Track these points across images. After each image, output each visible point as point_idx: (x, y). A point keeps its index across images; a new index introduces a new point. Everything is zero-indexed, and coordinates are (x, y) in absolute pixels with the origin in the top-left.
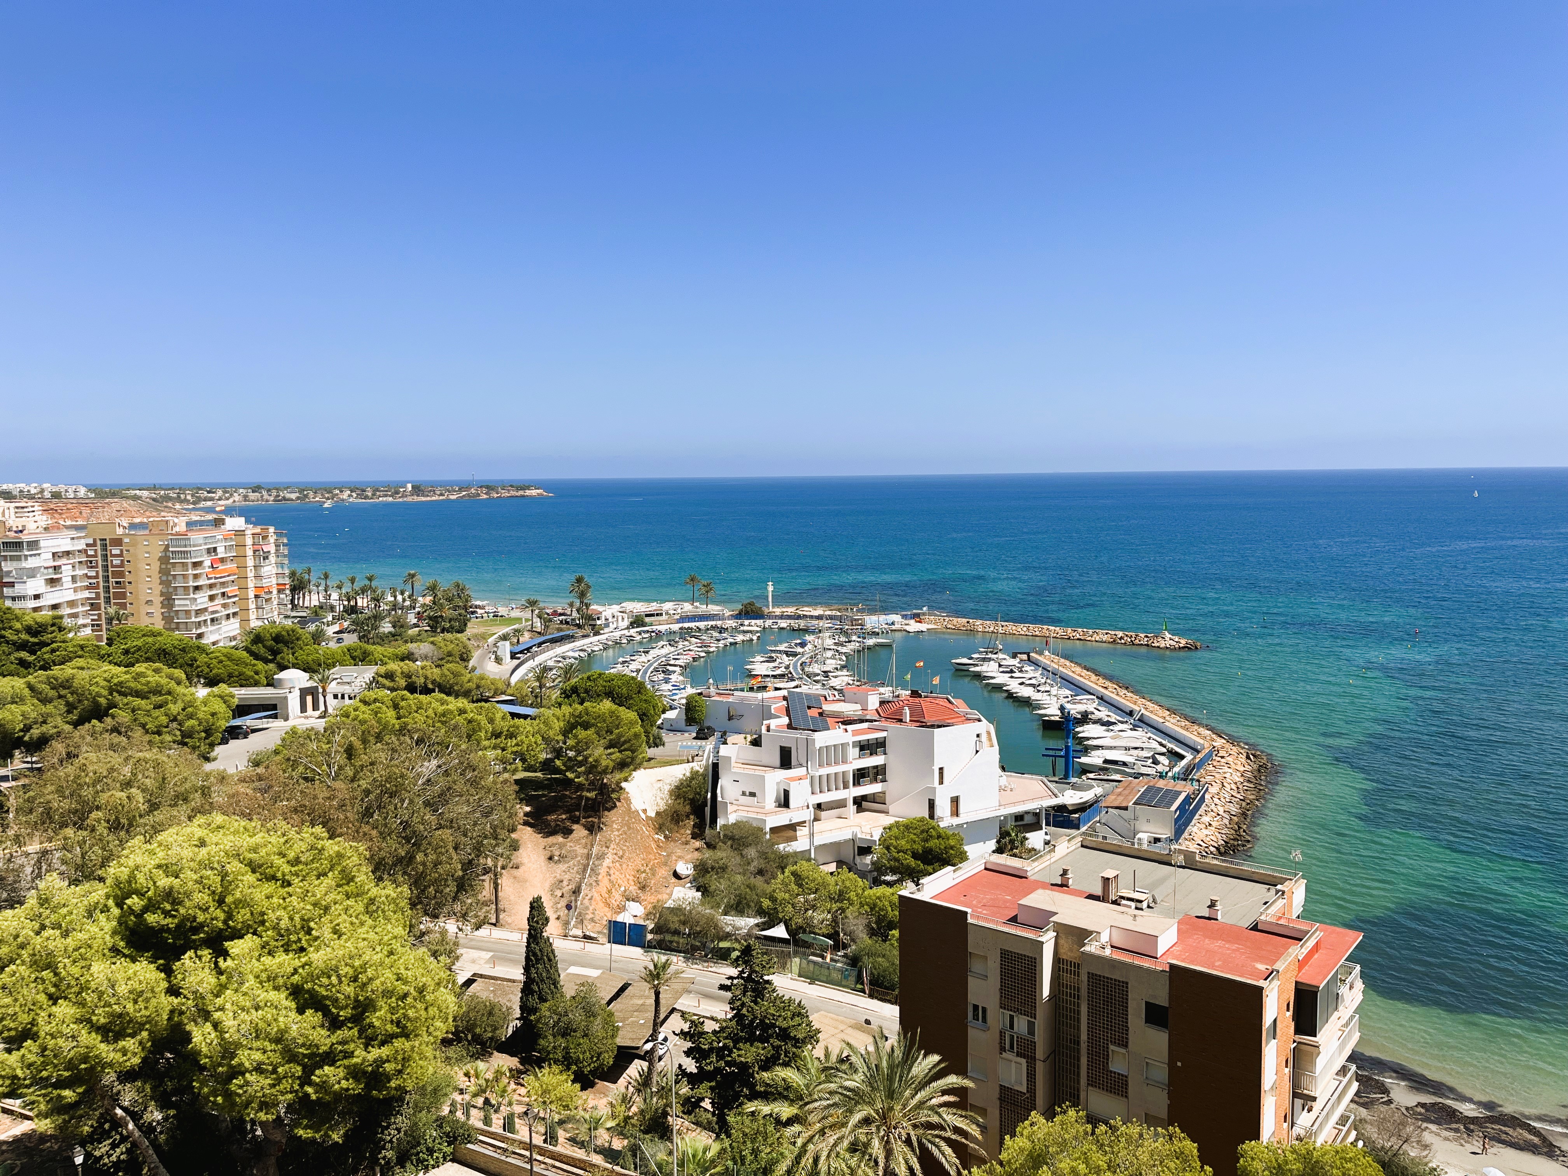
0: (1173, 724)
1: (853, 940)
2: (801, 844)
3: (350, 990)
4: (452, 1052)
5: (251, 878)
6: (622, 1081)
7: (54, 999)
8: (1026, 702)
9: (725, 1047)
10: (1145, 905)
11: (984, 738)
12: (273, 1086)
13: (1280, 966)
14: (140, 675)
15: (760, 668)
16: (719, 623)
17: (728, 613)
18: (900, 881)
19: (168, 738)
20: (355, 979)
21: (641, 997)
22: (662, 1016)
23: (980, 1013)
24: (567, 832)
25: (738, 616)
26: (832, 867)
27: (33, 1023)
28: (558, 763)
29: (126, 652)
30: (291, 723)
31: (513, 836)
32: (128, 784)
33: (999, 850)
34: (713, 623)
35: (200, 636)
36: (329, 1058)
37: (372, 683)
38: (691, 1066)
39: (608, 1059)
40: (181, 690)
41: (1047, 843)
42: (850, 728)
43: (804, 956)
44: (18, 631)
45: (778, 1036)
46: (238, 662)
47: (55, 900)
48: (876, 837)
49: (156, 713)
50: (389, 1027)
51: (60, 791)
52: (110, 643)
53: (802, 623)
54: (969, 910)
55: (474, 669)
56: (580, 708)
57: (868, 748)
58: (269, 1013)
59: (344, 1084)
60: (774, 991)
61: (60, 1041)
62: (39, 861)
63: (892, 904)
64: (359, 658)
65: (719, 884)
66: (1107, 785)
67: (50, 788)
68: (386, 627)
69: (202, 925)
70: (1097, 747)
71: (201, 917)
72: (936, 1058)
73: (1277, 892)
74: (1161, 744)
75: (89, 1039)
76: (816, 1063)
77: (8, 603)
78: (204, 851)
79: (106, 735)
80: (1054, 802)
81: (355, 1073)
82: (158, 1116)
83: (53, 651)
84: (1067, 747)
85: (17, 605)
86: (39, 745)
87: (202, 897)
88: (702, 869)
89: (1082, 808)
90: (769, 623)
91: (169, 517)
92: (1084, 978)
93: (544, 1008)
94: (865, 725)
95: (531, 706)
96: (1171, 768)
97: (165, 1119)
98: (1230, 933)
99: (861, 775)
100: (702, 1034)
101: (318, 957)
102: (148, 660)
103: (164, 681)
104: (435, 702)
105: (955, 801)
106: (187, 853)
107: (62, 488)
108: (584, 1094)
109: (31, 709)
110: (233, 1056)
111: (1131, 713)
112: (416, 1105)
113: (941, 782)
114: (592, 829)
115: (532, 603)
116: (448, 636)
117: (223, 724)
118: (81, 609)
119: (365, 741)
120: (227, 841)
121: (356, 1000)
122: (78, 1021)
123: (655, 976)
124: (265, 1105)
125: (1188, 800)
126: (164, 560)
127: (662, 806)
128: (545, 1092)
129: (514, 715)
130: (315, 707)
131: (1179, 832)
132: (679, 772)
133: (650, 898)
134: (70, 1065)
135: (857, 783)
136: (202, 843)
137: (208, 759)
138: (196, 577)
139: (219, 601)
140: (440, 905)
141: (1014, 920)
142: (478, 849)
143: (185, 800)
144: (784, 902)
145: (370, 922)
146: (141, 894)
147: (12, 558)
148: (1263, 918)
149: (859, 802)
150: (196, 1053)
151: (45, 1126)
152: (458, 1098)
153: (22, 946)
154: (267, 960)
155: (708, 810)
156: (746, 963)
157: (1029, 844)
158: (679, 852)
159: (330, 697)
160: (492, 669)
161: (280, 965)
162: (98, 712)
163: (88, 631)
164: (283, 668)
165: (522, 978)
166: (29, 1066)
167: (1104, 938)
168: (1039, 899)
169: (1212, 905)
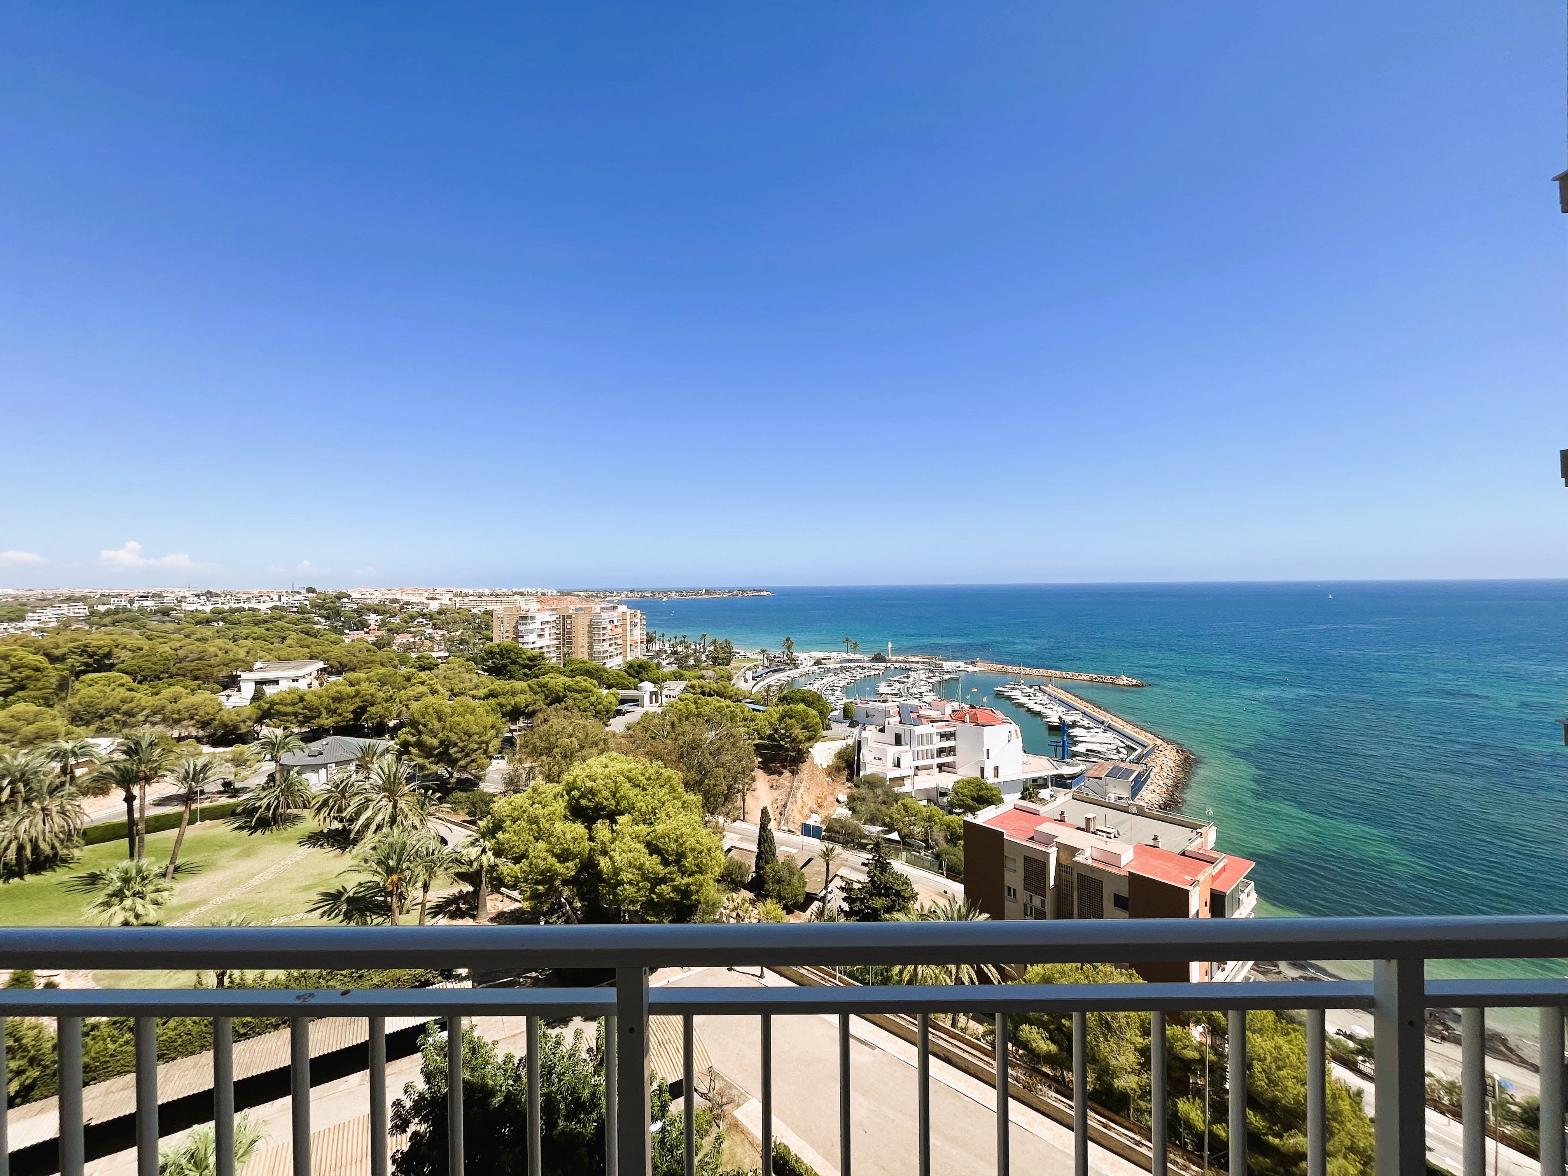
0: (1129, 730)
1: (937, 844)
2: (907, 788)
3: (674, 846)
4: (722, 886)
5: (628, 785)
6: (809, 912)
7: (537, 839)
8: (1038, 714)
9: (865, 898)
10: (1112, 835)
11: (1013, 733)
12: (636, 892)
13: (1201, 878)
14: (578, 682)
15: (883, 689)
16: (861, 664)
17: (866, 659)
18: (964, 813)
19: (589, 714)
20: (676, 841)
21: (819, 866)
22: (830, 878)
23: (1012, 892)
24: (780, 773)
25: (872, 661)
26: (925, 802)
27: (527, 851)
28: (776, 736)
29: (572, 671)
30: (645, 709)
31: (753, 773)
32: (570, 736)
33: (1023, 798)
34: (858, 664)
35: (604, 664)
36: (663, 880)
37: (685, 690)
38: (846, 907)
39: (801, 899)
40: (596, 690)
41: (1052, 796)
42: (935, 724)
43: (910, 851)
44: (524, 659)
45: (895, 895)
46: (622, 677)
47: (540, 790)
48: (950, 787)
49: (584, 701)
50: (693, 867)
51: (540, 738)
52: (564, 666)
53: (908, 665)
54: (1005, 831)
55: (734, 685)
56: (788, 707)
57: (946, 736)
58: (636, 854)
59: (672, 895)
60: (892, 868)
61: (539, 861)
62: (529, 772)
63: (959, 826)
64: (679, 677)
65: (861, 808)
66: (1089, 764)
67: (536, 736)
68: (691, 662)
69: (605, 807)
70: (1082, 742)
71: (605, 803)
72: (987, 915)
73: (1198, 833)
74: (1122, 742)
75: (552, 860)
76: (916, 912)
77: (520, 646)
78: (607, 770)
79: (562, 711)
80: (1056, 772)
81: (676, 889)
82: (579, 905)
83: (539, 669)
84: (1064, 741)
85: (525, 647)
86: (531, 715)
87: (606, 793)
88: (852, 799)
89: (1073, 777)
90: (889, 665)
91: (592, 604)
92: (1075, 876)
93: (768, 867)
94: (944, 723)
95: (762, 705)
96: (1128, 755)
97: (583, 906)
98: (1167, 856)
99: (941, 752)
100: (852, 889)
101: (660, 828)
102: (581, 675)
103: (588, 685)
104: (714, 701)
105: (996, 769)
106: (600, 770)
107: (545, 591)
108: (788, 917)
109: (529, 697)
110: (618, 875)
111: (1103, 723)
112: (704, 910)
113: (988, 758)
114: (794, 773)
115: (763, 651)
116: (721, 667)
117: (614, 708)
118: (552, 649)
119: (680, 720)
120: (618, 766)
121: (677, 852)
122: (547, 851)
123: (827, 855)
124: (633, 902)
125: (1139, 775)
126: (590, 626)
127: (830, 763)
128: (768, 912)
129: (754, 710)
130: (657, 702)
131: (1134, 795)
132: (839, 745)
133: (824, 812)
134: (542, 873)
135: (939, 756)
136: (606, 766)
137: (607, 725)
138: (604, 634)
139: (614, 647)
140: (716, 808)
141: (1032, 838)
142: (735, 780)
143: (597, 745)
144: (897, 820)
145: (684, 813)
146: (579, 790)
147: (524, 624)
148: (1189, 848)
149: (940, 767)
150: (601, 872)
151: (526, 905)
152: (724, 911)
153: (524, 812)
154: (635, 827)
155: (855, 766)
156: (877, 851)
157: (1041, 796)
158: (839, 789)
159: (664, 697)
160: (742, 685)
161: (641, 831)
162: (559, 700)
163: (554, 660)
164: (642, 681)
165: (757, 850)
166: (524, 872)
167: (1087, 853)
168: (1047, 828)
169: (1155, 838)
